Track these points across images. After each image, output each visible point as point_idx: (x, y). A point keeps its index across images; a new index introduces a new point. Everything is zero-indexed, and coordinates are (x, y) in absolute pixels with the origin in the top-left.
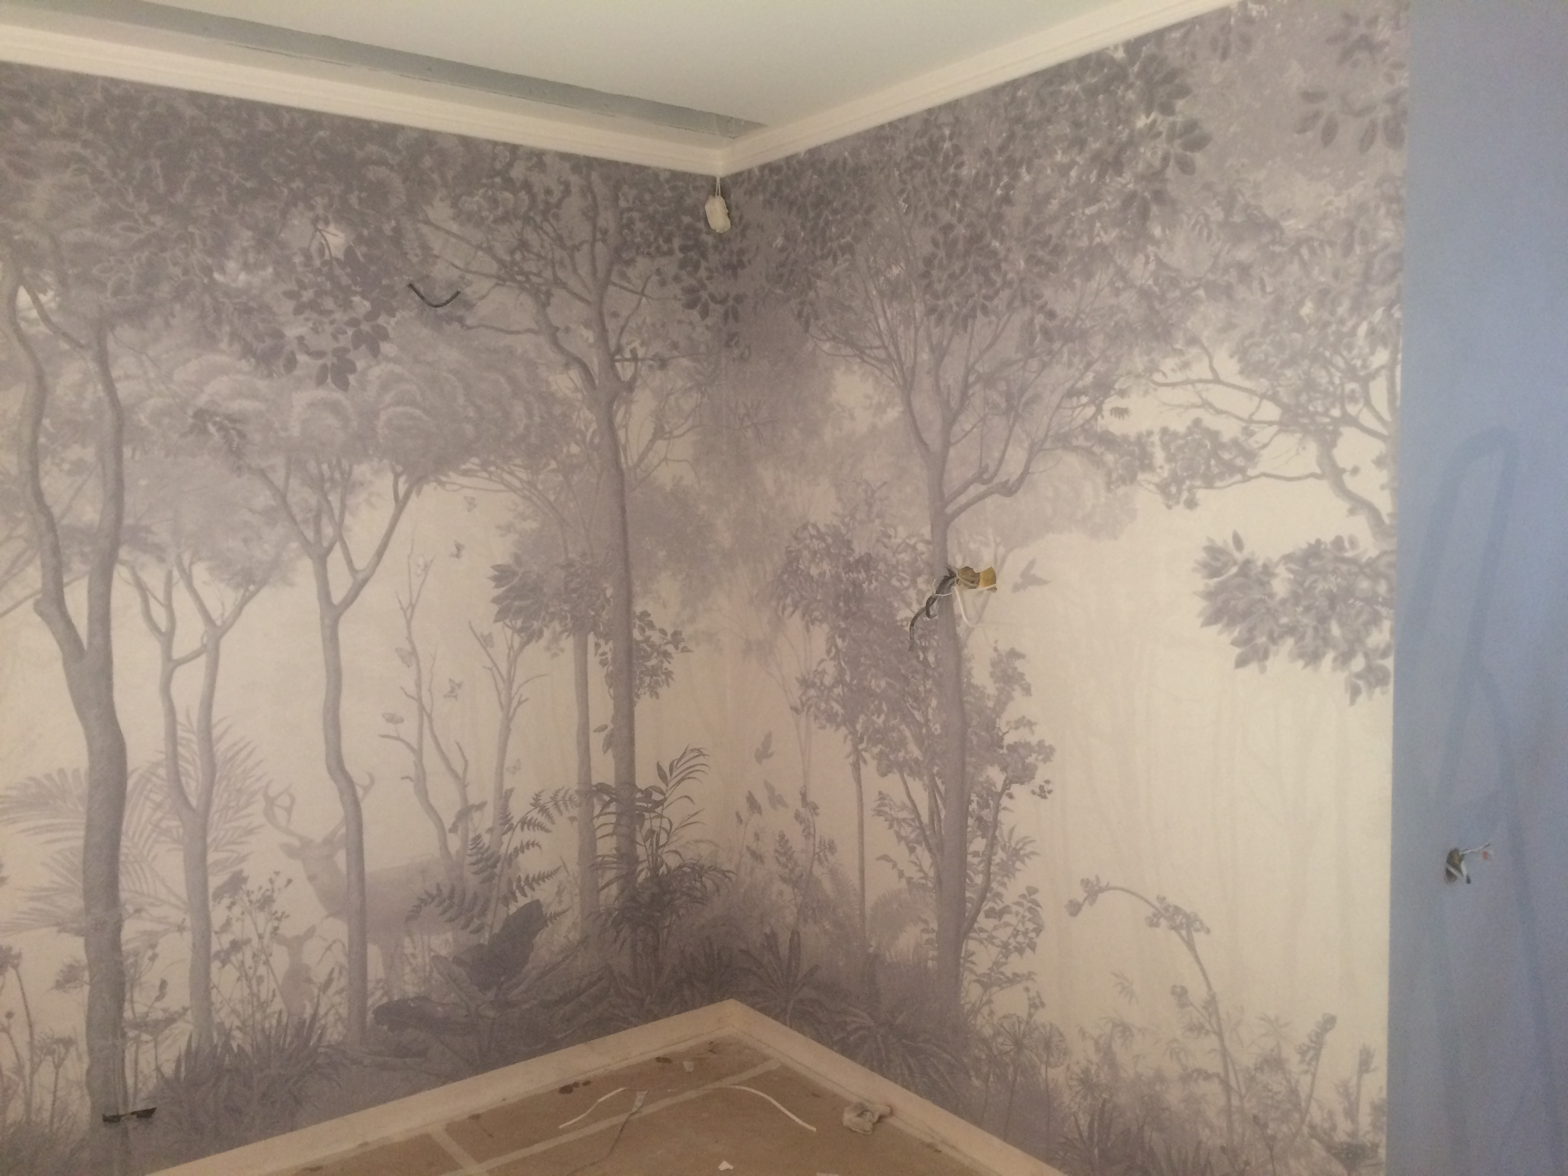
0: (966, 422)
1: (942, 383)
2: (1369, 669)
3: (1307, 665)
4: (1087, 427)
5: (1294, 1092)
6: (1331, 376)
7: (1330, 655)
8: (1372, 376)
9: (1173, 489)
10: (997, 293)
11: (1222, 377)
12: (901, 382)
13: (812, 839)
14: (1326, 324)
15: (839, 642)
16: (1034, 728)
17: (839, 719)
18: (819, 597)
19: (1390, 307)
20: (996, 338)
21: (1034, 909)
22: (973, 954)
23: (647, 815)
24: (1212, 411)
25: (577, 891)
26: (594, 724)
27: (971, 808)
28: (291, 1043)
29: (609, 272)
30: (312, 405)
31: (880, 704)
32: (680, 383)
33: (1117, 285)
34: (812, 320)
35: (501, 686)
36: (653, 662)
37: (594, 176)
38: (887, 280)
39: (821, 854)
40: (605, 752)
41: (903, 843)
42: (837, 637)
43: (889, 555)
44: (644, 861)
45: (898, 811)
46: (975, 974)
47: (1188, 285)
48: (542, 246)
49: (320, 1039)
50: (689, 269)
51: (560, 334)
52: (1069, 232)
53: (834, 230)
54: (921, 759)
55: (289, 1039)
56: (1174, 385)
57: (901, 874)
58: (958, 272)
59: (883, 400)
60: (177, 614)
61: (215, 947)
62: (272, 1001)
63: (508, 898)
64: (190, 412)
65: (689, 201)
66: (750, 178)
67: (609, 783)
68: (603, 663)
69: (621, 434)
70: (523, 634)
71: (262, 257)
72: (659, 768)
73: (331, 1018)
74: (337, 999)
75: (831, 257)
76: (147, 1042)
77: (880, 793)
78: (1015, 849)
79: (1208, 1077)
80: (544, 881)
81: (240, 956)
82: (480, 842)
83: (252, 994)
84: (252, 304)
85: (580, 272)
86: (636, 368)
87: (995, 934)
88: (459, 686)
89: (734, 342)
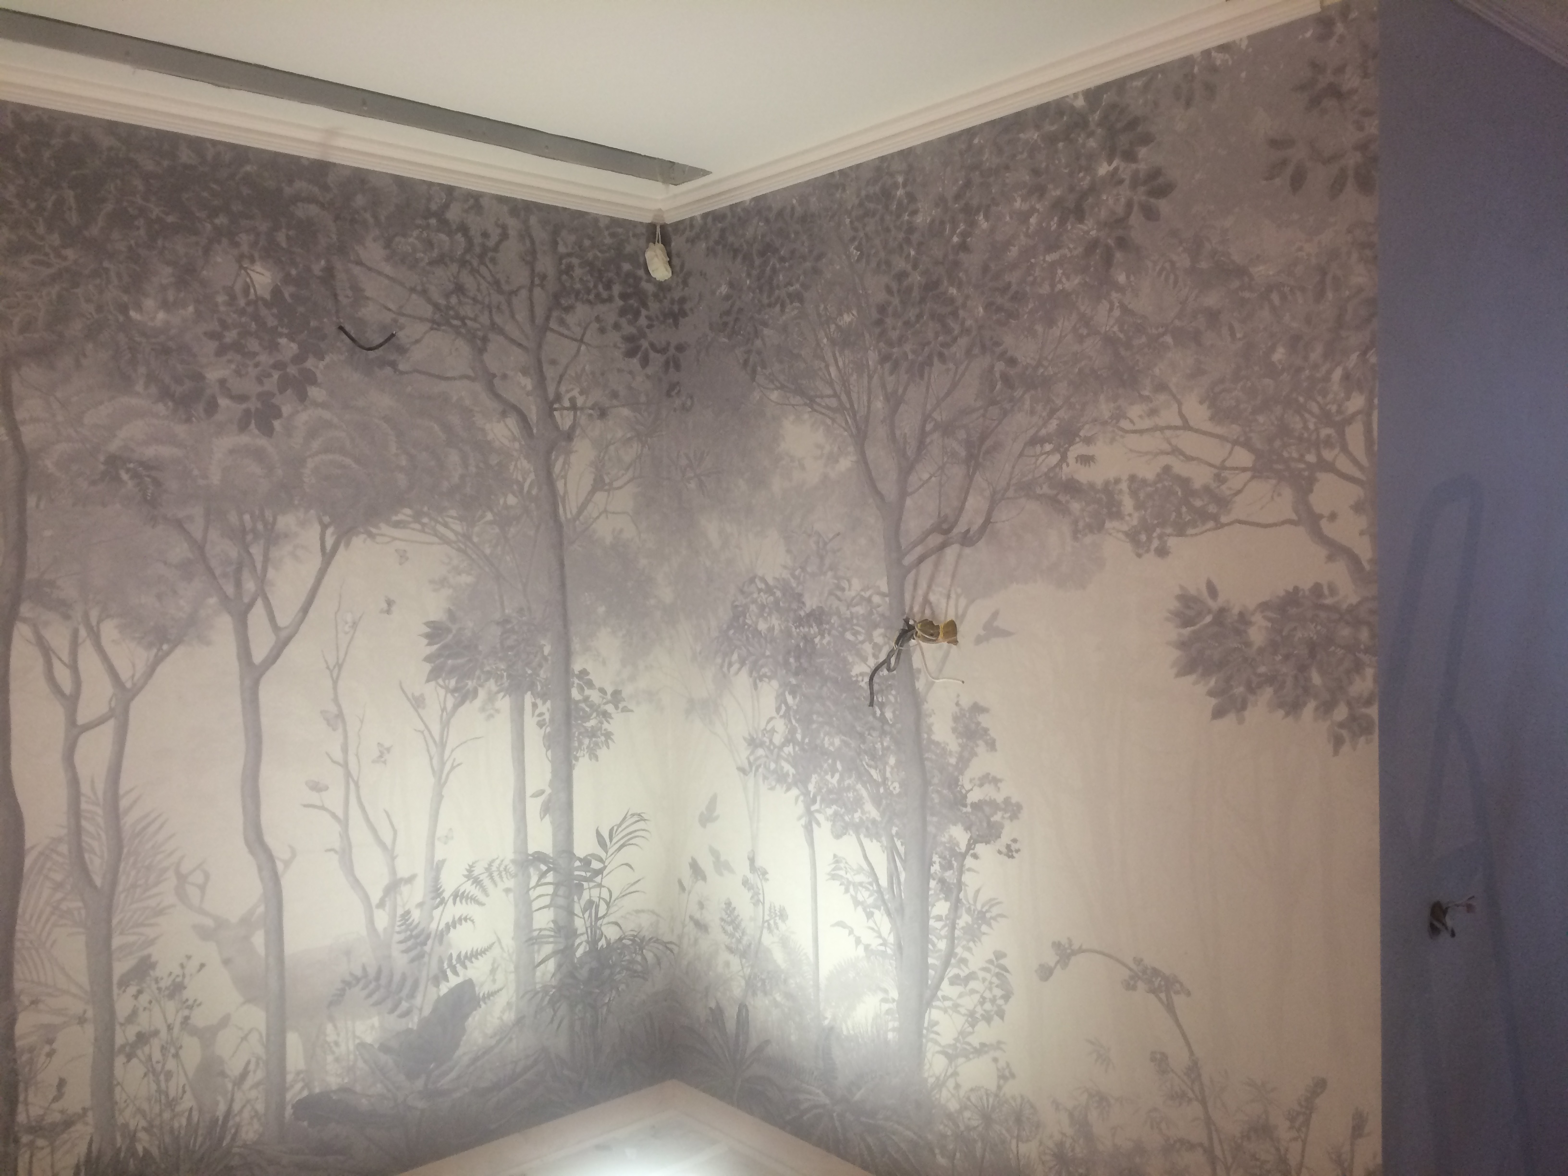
0: (923, 471)
1: (898, 433)
2: (1353, 718)
3: (1287, 714)
4: (1051, 475)
5: (1283, 1160)
6: (1305, 422)
7: (1311, 705)
8: (1349, 420)
9: (1143, 537)
10: (955, 340)
11: (1191, 423)
12: (854, 431)
13: (761, 906)
14: (1299, 370)
15: (789, 699)
16: (999, 785)
17: (790, 780)
18: (768, 653)
19: (1364, 353)
20: (954, 385)
21: (1003, 975)
22: (936, 1023)
23: (585, 884)
24: (1181, 457)
25: (512, 968)
26: (530, 790)
27: (933, 869)
28: (201, 1146)
29: (548, 318)
30: (232, 452)
31: (834, 763)
32: (620, 434)
33: (1080, 331)
34: (759, 369)
35: (433, 750)
36: (592, 723)
37: (533, 220)
38: (838, 327)
39: (772, 922)
40: (542, 819)
41: (860, 909)
42: (787, 693)
43: (843, 609)
44: (582, 934)
45: (854, 875)
46: (940, 1045)
47: (1154, 331)
48: (479, 290)
49: (233, 1139)
50: (630, 317)
51: (496, 381)
52: (1031, 279)
53: (781, 277)
54: (878, 819)
55: (200, 1139)
56: (1141, 432)
57: (858, 941)
58: (913, 319)
59: (836, 449)
60: (83, 676)
61: (119, 1040)
62: (181, 1098)
63: (440, 977)
64: (102, 458)
65: (628, 249)
66: (692, 226)
67: (547, 853)
68: (541, 725)
69: (560, 485)
70: (456, 695)
71: (182, 295)
72: (599, 835)
73: (246, 1114)
74: (253, 1094)
75: (778, 306)
76: (42, 1148)
77: (835, 856)
78: (980, 912)
79: (1192, 1147)
80: (477, 959)
81: (146, 1049)
82: (410, 918)
83: (159, 1091)
84: (171, 344)
85: (518, 317)
86: (575, 416)
87: (960, 1001)
88: (388, 750)
89: (676, 391)
